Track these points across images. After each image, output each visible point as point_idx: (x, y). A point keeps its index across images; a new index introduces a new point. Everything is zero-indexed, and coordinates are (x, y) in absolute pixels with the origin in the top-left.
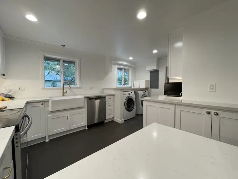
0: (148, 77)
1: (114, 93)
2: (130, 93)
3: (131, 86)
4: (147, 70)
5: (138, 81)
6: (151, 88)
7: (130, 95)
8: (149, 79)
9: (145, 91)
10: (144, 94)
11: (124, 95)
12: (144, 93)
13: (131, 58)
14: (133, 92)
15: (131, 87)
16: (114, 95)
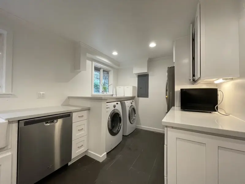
0: (135, 82)
1: (89, 106)
2: (116, 105)
5: (122, 87)
6: (138, 96)
7: (116, 108)
8: (136, 85)
9: (131, 101)
10: (131, 105)
11: (107, 108)
12: (132, 103)
13: (115, 53)
14: (119, 103)
15: (112, 95)
16: (89, 109)
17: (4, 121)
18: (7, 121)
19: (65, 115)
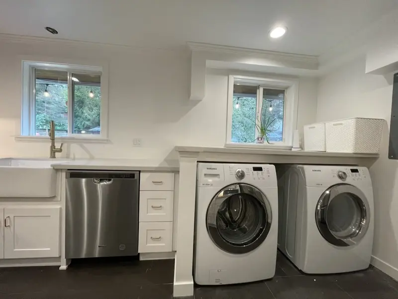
2: (249, 171)
3: (290, 145)
4: (369, 69)
5: (318, 126)
7: (244, 180)
9: (347, 169)
10: (339, 181)
11: (210, 176)
12: (341, 177)
14: (267, 167)
16: (176, 171)
17: (50, 167)
18: (52, 168)
19: (125, 174)
